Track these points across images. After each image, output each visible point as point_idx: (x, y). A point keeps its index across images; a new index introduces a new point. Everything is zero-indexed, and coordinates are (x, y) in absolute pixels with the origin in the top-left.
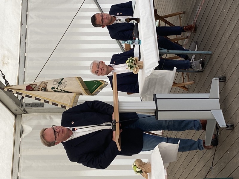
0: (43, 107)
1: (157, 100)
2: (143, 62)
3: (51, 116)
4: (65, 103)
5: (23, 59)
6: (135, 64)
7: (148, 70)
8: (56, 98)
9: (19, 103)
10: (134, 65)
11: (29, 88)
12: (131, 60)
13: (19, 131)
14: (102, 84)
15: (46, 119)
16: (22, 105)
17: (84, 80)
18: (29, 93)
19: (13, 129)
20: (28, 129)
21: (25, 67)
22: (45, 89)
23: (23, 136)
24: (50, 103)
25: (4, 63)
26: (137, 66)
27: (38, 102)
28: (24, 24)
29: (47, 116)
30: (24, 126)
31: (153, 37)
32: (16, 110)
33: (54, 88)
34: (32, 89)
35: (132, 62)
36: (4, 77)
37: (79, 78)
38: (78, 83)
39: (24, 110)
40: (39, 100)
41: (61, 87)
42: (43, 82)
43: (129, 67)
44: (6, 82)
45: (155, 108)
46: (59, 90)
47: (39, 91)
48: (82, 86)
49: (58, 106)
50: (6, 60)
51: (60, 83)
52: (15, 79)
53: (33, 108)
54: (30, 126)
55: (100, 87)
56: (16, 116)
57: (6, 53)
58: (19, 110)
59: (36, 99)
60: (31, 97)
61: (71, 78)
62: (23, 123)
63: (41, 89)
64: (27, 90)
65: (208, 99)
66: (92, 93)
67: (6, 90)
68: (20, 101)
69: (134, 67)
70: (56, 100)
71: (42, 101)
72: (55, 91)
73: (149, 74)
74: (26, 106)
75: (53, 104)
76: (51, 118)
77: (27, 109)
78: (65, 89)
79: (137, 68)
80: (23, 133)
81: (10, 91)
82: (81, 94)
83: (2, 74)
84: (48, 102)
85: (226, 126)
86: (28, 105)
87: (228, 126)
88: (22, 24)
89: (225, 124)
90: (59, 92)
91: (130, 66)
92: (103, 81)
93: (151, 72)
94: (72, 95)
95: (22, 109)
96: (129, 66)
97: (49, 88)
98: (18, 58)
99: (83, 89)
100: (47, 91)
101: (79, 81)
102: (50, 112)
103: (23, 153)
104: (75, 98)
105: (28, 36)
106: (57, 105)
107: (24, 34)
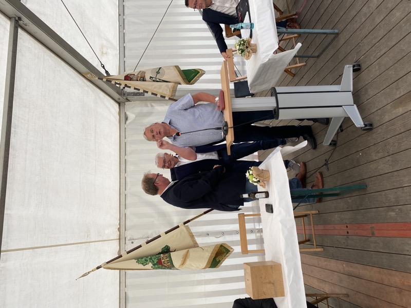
0: (144, 95)
1: (278, 95)
2: (256, 45)
3: (153, 104)
4: (164, 93)
5: (122, 49)
6: (247, 47)
7: (265, 54)
8: (155, 88)
9: (121, 93)
10: (245, 48)
11: (127, 78)
12: (242, 42)
13: (123, 118)
14: (199, 72)
15: (147, 106)
16: (124, 94)
17: (183, 68)
18: (128, 82)
19: (118, 117)
20: (131, 116)
21: (124, 57)
22: (143, 78)
23: (127, 122)
24: (149, 94)
25: (103, 53)
26: (249, 49)
27: (138, 91)
28: (122, 15)
29: (149, 104)
30: (127, 113)
31: (270, 10)
32: (119, 99)
33: (152, 78)
34: (131, 80)
35: (243, 45)
36: (103, 67)
37: (177, 67)
38: (176, 73)
39: (127, 99)
40: (139, 90)
41: (159, 77)
42: (140, 71)
43: (240, 52)
44: (107, 72)
45: (275, 105)
46: (157, 80)
47: (137, 80)
48: (180, 76)
49: (158, 96)
50: (105, 50)
51: (158, 73)
52: (116, 69)
53: (135, 97)
54: (134, 113)
55: (197, 75)
56: (119, 104)
57: (105, 43)
58: (122, 99)
59: (135, 89)
60: (130, 87)
61: (168, 67)
62: (127, 110)
63: (139, 79)
64: (125, 80)
65: (339, 91)
66: (190, 82)
67: (105, 80)
68: (122, 90)
69: (246, 51)
70: (155, 90)
71: (141, 91)
72: (154, 81)
73: (267, 60)
74: (128, 95)
75: (153, 94)
76: (152, 106)
77: (129, 97)
78: (164, 78)
79: (249, 52)
80: (127, 119)
81: (109, 81)
82: (180, 84)
83: (102, 64)
84: (147, 92)
85: (363, 126)
86: (129, 94)
87: (366, 125)
88: (119, 15)
89: (362, 123)
90: (157, 81)
91: (241, 49)
92: (201, 70)
93: (269, 57)
94: (170, 85)
95: (125, 98)
96: (239, 50)
97: (147, 78)
98: (118, 48)
99: (181, 78)
100: (145, 81)
101: (177, 70)
102: (150, 100)
103: (129, 139)
104: (173, 88)
105: (126, 27)
106: (156, 95)
107: (122, 25)
